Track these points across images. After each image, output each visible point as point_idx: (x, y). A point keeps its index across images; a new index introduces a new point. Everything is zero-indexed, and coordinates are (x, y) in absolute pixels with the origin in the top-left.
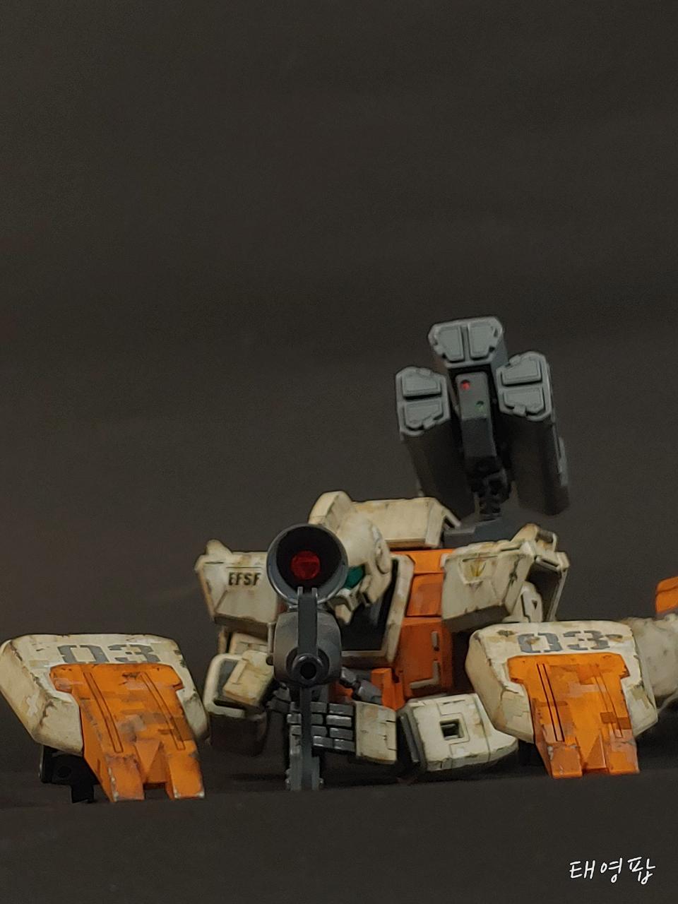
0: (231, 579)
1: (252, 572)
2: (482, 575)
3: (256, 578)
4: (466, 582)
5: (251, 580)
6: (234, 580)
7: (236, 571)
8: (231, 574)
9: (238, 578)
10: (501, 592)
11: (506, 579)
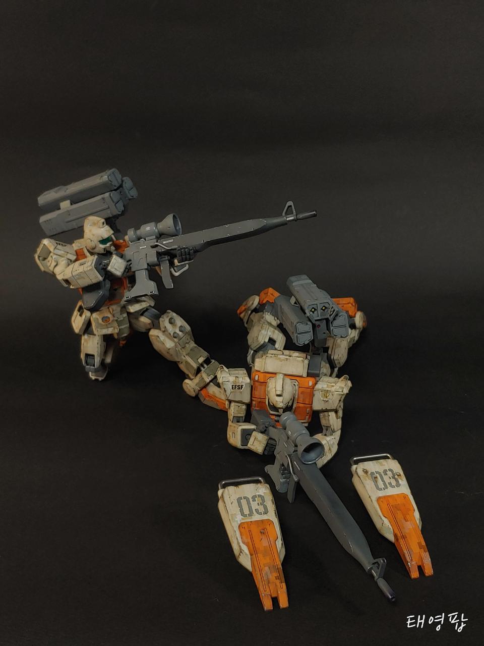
0: (233, 387)
1: (241, 385)
2: (328, 398)
3: (242, 387)
4: (322, 399)
5: (240, 387)
6: (234, 387)
7: (234, 385)
8: (233, 385)
9: (235, 387)
10: (336, 406)
11: (338, 402)
